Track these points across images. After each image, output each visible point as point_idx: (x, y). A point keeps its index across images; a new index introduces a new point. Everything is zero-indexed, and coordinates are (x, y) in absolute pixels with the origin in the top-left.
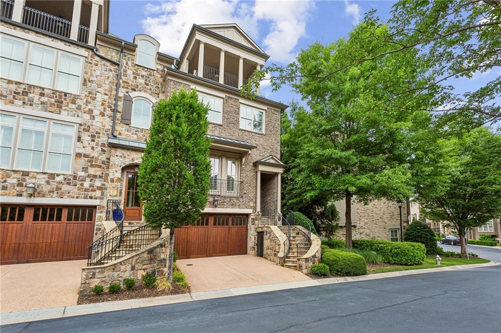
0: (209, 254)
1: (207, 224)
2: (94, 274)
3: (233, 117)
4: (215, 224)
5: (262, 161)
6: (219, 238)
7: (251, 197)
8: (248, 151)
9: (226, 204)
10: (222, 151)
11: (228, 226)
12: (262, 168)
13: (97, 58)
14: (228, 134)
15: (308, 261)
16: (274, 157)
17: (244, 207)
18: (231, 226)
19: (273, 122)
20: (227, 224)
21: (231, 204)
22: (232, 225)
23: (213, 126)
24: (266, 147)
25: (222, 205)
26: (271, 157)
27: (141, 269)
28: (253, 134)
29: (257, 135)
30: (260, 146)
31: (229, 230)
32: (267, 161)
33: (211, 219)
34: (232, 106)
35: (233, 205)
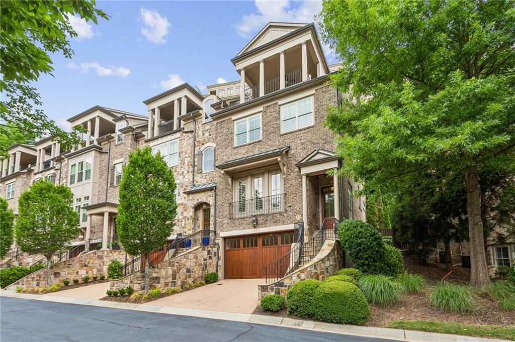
0: (260, 275)
1: (256, 245)
3: (273, 126)
4: (263, 245)
5: (303, 162)
6: (268, 259)
7: (298, 209)
8: (277, 159)
9: (268, 222)
11: (277, 246)
12: (305, 171)
13: (184, 134)
14: (268, 147)
15: (267, 289)
16: (320, 151)
17: (289, 222)
18: (280, 245)
19: (325, 103)
20: (276, 244)
21: (274, 221)
22: (282, 244)
23: (253, 145)
24: (316, 141)
25: (265, 224)
26: (316, 152)
28: (297, 133)
29: (304, 131)
30: (308, 143)
31: (279, 250)
32: (312, 159)
33: (260, 240)
34: (271, 114)
35: (276, 222)
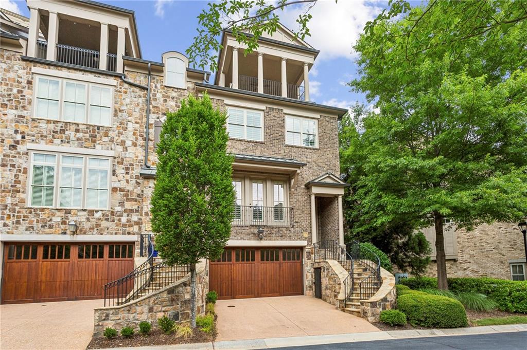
0: (258, 293)
1: (253, 260)
2: (107, 315)
3: (277, 132)
4: (262, 259)
5: (316, 181)
6: (268, 276)
7: (305, 226)
8: (297, 171)
9: (273, 235)
10: (266, 173)
11: (278, 262)
12: (315, 190)
13: (126, 86)
14: (272, 153)
15: (376, 305)
16: (331, 176)
17: (296, 238)
18: (282, 261)
19: (329, 132)
20: (277, 259)
21: (280, 235)
22: (283, 260)
23: (253, 144)
24: (321, 164)
25: (269, 237)
26: (327, 175)
27: (160, 312)
28: (303, 150)
29: (308, 150)
30: (313, 163)
31: (280, 266)
32: (323, 181)
33: (258, 253)
34: (275, 118)
35: (282, 237)
